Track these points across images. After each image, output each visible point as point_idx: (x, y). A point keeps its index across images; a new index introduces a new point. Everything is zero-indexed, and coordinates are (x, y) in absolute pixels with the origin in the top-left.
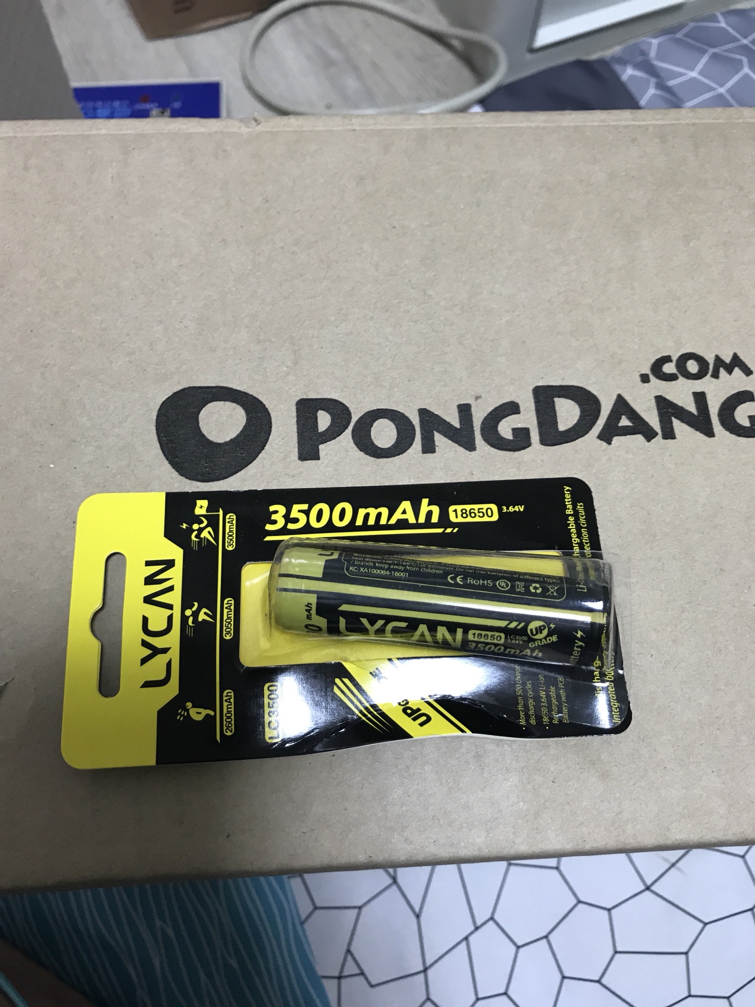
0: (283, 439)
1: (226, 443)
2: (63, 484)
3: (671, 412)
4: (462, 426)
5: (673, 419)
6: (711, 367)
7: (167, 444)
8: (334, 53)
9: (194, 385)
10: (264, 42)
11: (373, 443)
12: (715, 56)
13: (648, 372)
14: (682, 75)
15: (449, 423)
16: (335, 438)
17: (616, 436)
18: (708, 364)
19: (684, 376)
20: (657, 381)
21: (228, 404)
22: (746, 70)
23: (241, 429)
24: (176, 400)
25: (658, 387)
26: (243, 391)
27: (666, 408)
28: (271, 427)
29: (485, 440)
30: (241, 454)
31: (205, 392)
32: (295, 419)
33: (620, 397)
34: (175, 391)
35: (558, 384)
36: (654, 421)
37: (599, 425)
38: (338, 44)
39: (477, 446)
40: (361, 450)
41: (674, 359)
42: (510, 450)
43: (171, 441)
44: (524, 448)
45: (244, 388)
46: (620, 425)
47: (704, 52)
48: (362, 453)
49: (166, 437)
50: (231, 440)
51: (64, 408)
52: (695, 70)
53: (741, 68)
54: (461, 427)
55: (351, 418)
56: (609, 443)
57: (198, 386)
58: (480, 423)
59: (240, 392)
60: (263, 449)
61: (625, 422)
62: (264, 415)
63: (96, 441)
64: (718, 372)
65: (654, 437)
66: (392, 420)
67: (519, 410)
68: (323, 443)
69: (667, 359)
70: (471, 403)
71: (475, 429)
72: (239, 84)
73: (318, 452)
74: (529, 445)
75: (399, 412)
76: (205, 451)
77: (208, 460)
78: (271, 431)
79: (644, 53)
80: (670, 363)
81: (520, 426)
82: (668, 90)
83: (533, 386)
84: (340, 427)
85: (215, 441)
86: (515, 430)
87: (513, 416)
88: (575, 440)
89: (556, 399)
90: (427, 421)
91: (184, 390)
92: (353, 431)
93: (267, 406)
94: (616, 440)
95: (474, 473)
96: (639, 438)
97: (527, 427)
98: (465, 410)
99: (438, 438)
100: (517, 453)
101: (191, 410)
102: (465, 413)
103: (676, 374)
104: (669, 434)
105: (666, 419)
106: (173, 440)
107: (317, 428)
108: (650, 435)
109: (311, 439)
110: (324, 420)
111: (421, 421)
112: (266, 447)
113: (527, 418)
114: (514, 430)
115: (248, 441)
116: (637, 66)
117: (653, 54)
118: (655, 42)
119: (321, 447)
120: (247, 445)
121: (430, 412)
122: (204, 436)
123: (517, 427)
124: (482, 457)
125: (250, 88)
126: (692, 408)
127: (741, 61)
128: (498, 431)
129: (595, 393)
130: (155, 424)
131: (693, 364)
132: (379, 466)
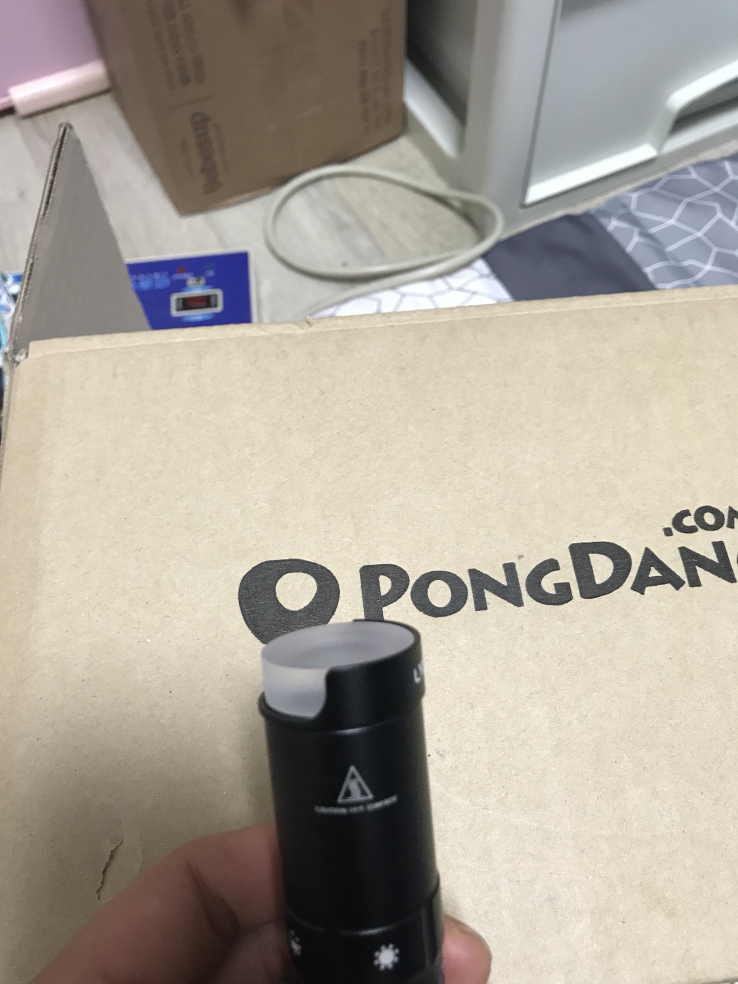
0: (350, 604)
1: (301, 611)
2: (159, 657)
3: (694, 562)
4: (511, 584)
5: (697, 568)
6: (726, 518)
7: (249, 614)
8: (347, 218)
9: (270, 560)
10: (284, 211)
11: (430, 603)
12: (690, 205)
13: (671, 526)
14: (661, 223)
15: (497, 581)
16: (396, 600)
17: (648, 586)
18: (723, 515)
19: (702, 528)
20: (679, 533)
21: (300, 574)
22: (720, 215)
23: (313, 596)
24: (255, 573)
25: (680, 539)
26: (313, 562)
27: (690, 558)
28: (339, 593)
29: (531, 596)
30: (314, 619)
31: (280, 565)
32: (360, 585)
33: (647, 550)
34: (254, 565)
35: (591, 541)
36: (679, 569)
37: (632, 577)
38: (349, 209)
39: (524, 601)
40: (420, 611)
41: (692, 512)
42: (554, 604)
43: (253, 612)
44: (567, 602)
45: (314, 559)
46: (650, 576)
47: (679, 202)
48: (421, 613)
49: (248, 608)
50: (304, 608)
51: (157, 587)
52: (674, 217)
53: (715, 214)
54: (508, 585)
55: (409, 581)
56: (643, 593)
57: (274, 559)
58: (525, 580)
59: (310, 563)
60: (333, 614)
61: (654, 573)
62: (332, 582)
63: (187, 616)
64: (733, 522)
65: (682, 586)
66: (446, 581)
67: (559, 566)
68: (386, 606)
69: (686, 513)
70: (515, 562)
71: (520, 585)
72: (264, 250)
73: (382, 614)
74: (571, 598)
75: (451, 573)
76: (283, 619)
77: (285, 627)
78: (339, 597)
79: (625, 206)
80: (689, 517)
81: (560, 581)
82: (650, 237)
83: (570, 544)
84: (400, 589)
85: (290, 609)
86: (557, 586)
87: (553, 572)
88: (611, 592)
89: (590, 555)
90: (477, 580)
91: (262, 564)
92: (412, 593)
93: (334, 575)
94: (648, 590)
95: (523, 627)
96: (669, 587)
97: (567, 582)
98: (510, 569)
99: (489, 595)
100: (560, 606)
101: (268, 582)
102: (511, 571)
103: (695, 526)
104: (695, 582)
105: (691, 569)
106: (254, 611)
107: (380, 591)
108: (677, 583)
109: (375, 602)
110: (385, 585)
111: (472, 580)
112: (336, 612)
113: (567, 574)
114: (555, 585)
115: (320, 607)
116: (622, 218)
117: (633, 206)
118: (635, 196)
119: (385, 609)
120: (319, 612)
121: (479, 572)
122: (281, 605)
123: (558, 582)
124: (529, 612)
125: (273, 252)
126: (713, 556)
127: (714, 209)
128: (541, 587)
129: (625, 548)
130: (238, 597)
131: (709, 516)
132: (438, 624)
